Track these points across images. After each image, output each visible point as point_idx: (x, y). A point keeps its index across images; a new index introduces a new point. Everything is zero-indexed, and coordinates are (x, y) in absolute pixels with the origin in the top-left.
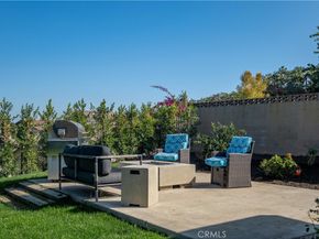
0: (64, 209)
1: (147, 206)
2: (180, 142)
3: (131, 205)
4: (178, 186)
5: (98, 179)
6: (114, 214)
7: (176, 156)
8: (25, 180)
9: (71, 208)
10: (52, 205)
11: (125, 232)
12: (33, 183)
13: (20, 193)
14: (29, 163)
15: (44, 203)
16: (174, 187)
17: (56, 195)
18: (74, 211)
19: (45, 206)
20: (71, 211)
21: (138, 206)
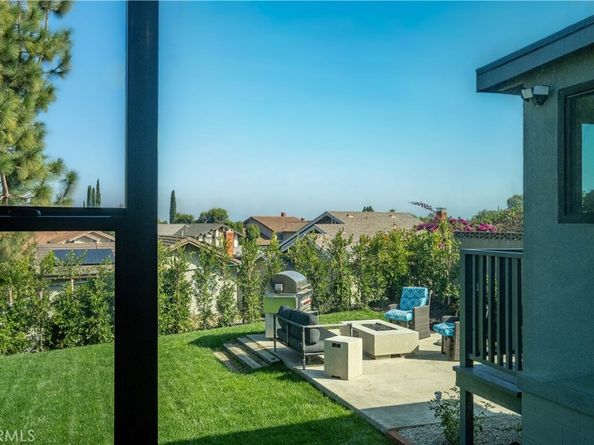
0: (273, 376)
1: (347, 379)
2: (417, 297)
3: (333, 377)
4: (398, 356)
5: (305, 347)
6: (315, 386)
7: (409, 316)
8: (244, 335)
9: (280, 374)
10: (263, 370)
11: (317, 403)
12: (251, 340)
13: (237, 351)
14: (251, 309)
15: (258, 366)
16: (393, 356)
17: (269, 357)
18: (281, 379)
19: (258, 370)
20: (278, 378)
21: (339, 378)
